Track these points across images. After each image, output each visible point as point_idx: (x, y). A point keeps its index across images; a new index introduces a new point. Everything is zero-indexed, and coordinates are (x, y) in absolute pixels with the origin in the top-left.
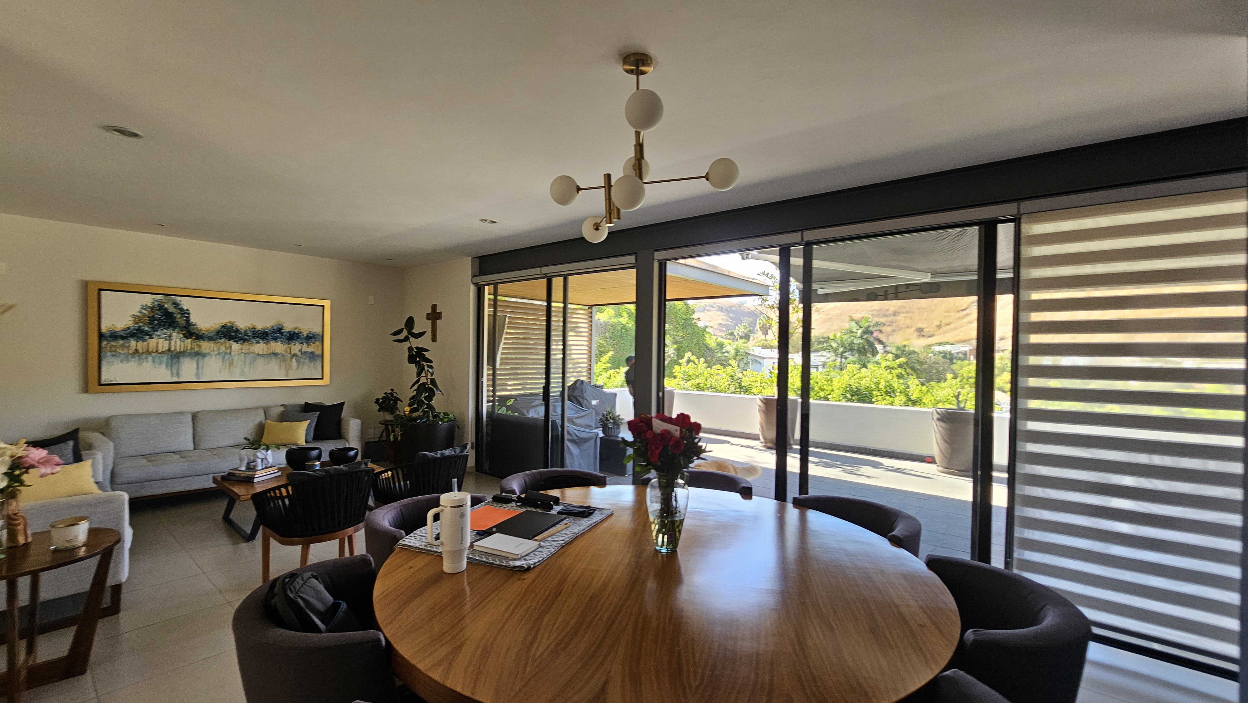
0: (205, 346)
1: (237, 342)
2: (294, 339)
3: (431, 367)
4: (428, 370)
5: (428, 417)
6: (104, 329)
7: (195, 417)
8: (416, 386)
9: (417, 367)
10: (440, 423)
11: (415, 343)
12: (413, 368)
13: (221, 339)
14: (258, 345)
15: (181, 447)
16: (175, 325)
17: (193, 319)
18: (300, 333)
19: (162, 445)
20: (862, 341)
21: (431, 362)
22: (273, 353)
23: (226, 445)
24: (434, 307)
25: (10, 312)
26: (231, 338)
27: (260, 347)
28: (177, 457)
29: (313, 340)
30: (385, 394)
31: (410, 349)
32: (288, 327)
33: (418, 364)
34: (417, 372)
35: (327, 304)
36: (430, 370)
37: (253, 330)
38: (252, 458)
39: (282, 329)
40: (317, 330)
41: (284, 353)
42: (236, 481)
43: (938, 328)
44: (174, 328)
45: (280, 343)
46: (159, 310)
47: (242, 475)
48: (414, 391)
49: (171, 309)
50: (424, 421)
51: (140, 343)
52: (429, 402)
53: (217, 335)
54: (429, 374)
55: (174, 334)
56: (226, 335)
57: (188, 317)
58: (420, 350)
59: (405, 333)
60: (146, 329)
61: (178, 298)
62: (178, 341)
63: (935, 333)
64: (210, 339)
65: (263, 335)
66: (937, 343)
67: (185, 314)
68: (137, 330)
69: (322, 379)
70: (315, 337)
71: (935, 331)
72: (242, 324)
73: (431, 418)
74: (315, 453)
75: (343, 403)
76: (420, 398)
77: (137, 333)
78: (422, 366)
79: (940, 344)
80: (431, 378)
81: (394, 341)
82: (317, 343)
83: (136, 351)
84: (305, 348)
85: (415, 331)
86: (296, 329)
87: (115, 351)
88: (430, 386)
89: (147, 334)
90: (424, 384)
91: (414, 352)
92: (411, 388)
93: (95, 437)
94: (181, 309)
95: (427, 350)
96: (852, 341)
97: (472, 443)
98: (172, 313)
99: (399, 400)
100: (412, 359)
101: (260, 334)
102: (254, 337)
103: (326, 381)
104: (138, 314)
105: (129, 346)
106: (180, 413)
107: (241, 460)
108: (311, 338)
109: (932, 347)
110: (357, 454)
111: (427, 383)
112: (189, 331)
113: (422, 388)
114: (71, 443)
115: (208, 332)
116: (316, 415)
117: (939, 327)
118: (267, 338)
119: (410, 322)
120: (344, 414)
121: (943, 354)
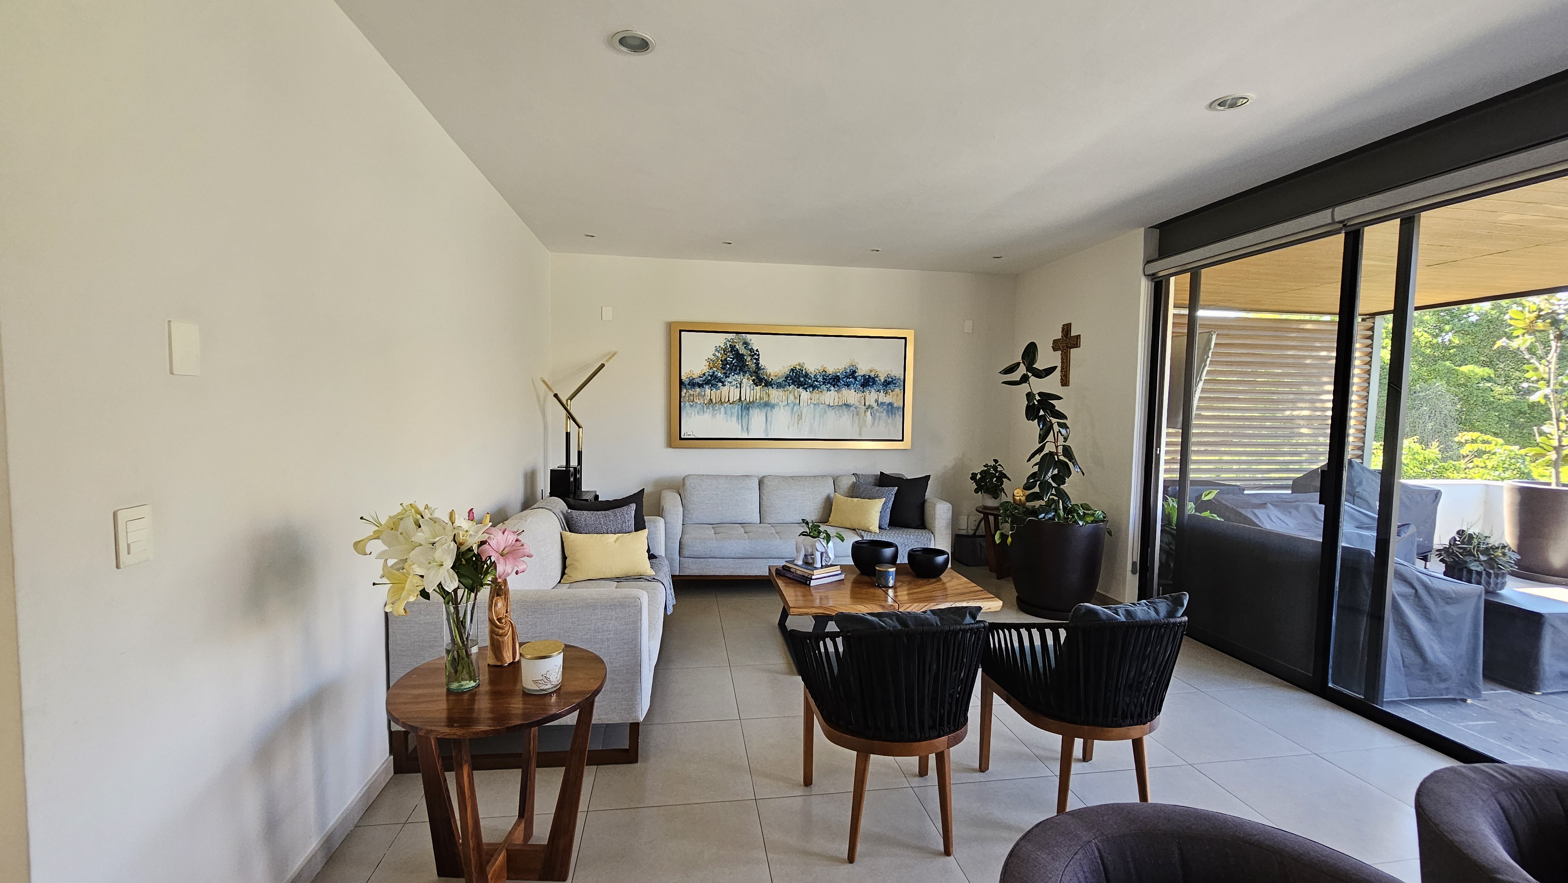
0: (775, 394)
1: (806, 389)
2: (869, 385)
3: (1064, 426)
4: (1060, 431)
5: (1056, 510)
6: (684, 375)
7: (761, 483)
8: (1038, 458)
9: (1041, 426)
10: (1081, 523)
11: (1038, 385)
12: (1034, 427)
13: (790, 386)
14: (829, 392)
15: (747, 519)
16: (746, 369)
17: (762, 362)
18: (877, 377)
19: (729, 515)
21: (1063, 417)
22: (845, 404)
23: (792, 521)
24: (1067, 328)
25: (614, 357)
26: (800, 385)
27: (830, 396)
28: (743, 530)
29: (892, 386)
30: (984, 466)
31: (1030, 396)
32: (863, 370)
33: (1042, 419)
34: (1040, 435)
35: (910, 334)
36: (1063, 431)
37: (824, 373)
38: (810, 550)
39: (856, 372)
40: (898, 373)
41: (857, 404)
42: (790, 578)
44: (745, 373)
45: (853, 390)
46: (731, 351)
47: (798, 572)
48: (1035, 465)
49: (742, 351)
50: (1050, 516)
51: (714, 391)
52: (1059, 486)
53: (786, 381)
54: (1061, 439)
55: (745, 381)
56: (796, 381)
57: (757, 360)
58: (1046, 399)
59: (1022, 370)
60: (719, 374)
61: (749, 336)
62: (749, 390)
64: (779, 386)
65: (834, 381)
67: (755, 354)
68: (711, 376)
69: (902, 440)
70: (894, 382)
72: (812, 367)
73: (1061, 512)
74: (888, 552)
75: (927, 478)
76: (1045, 477)
77: (711, 381)
78: (1049, 424)
80: (1063, 445)
81: (1003, 383)
82: (897, 390)
83: (711, 400)
84: (883, 398)
85: (1040, 365)
86: (871, 371)
87: (693, 401)
88: (1062, 458)
89: (720, 381)
90: (1051, 454)
91: (1035, 401)
92: (1029, 460)
94: (751, 350)
95: (1059, 398)
97: (1134, 564)
98: (743, 356)
99: (1006, 477)
100: (1031, 412)
101: (831, 379)
102: (824, 383)
103: (906, 444)
104: (712, 357)
105: (705, 395)
106: (747, 476)
107: (798, 550)
108: (889, 383)
110: (947, 561)
111: (1057, 454)
112: (758, 377)
113: (1048, 461)
114: (633, 506)
115: (777, 378)
116: (894, 492)
118: (839, 384)
119: (1031, 352)
120: (928, 494)
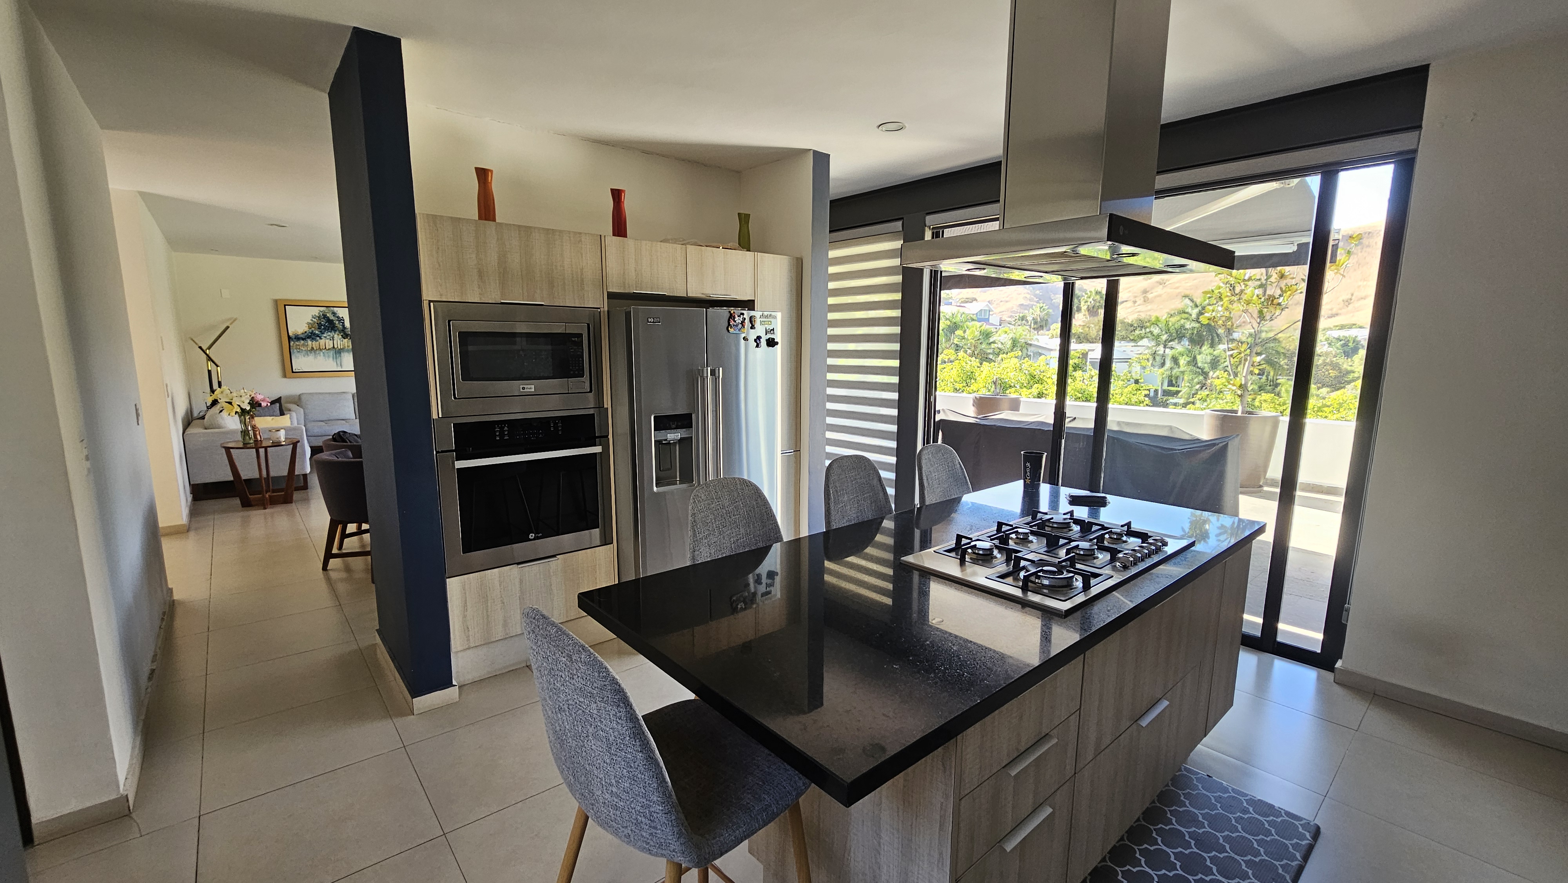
6: (290, 334)
7: (354, 396)
15: (347, 417)
16: (336, 329)
17: (347, 324)
19: (335, 415)
20: (1197, 325)
25: (235, 322)
28: (344, 422)
43: (1347, 304)
44: (335, 331)
46: (324, 318)
49: (332, 318)
51: (314, 343)
55: (336, 336)
57: (343, 323)
60: (317, 332)
61: (335, 309)
62: (339, 341)
63: (1340, 312)
66: (1337, 326)
67: (341, 319)
68: (311, 333)
71: (1340, 309)
77: (311, 336)
79: (1342, 327)
83: (313, 348)
87: (299, 349)
89: (318, 336)
93: (293, 407)
94: (338, 317)
96: (1183, 326)
98: (332, 320)
104: (311, 322)
105: (308, 345)
106: (344, 392)
109: (1329, 332)
112: (345, 333)
114: (278, 405)
117: (1348, 302)
121: (1343, 342)
